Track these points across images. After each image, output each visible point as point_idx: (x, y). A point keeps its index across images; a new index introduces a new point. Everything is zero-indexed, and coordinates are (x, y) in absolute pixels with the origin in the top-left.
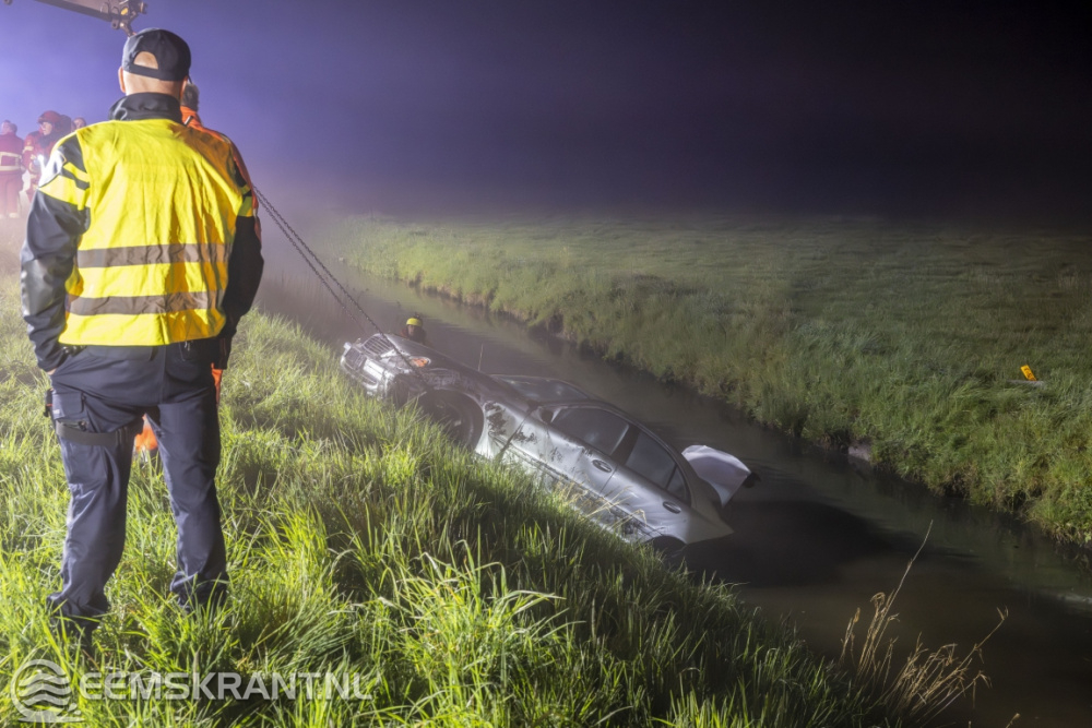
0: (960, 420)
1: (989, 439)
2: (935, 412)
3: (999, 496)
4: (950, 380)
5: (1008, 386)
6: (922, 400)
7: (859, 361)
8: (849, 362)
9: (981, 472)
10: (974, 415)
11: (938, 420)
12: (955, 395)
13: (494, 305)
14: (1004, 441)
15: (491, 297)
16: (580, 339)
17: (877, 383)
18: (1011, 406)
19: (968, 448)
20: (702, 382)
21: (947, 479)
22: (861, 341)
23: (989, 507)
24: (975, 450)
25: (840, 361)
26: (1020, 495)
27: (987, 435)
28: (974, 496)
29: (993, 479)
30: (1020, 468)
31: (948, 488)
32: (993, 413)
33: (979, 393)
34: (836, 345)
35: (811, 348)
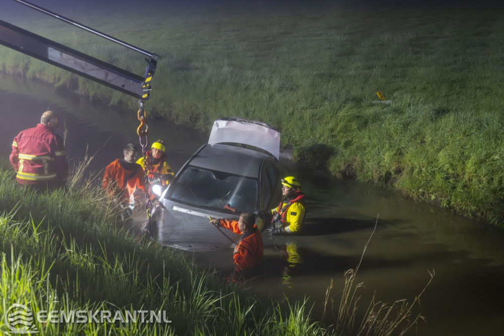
0: (346, 129)
1: (366, 140)
2: (331, 125)
3: (376, 176)
4: (336, 105)
5: (372, 105)
6: (321, 118)
7: (278, 96)
8: (271, 98)
9: (363, 162)
10: (354, 125)
11: (332, 130)
12: (341, 114)
13: (29, 74)
14: (375, 141)
16: (92, 94)
17: (291, 109)
18: (376, 118)
19: (353, 148)
20: (177, 117)
21: (343, 168)
22: (276, 84)
23: (371, 182)
24: (358, 148)
25: (265, 97)
26: (388, 174)
27: (364, 138)
28: (360, 177)
29: (370, 165)
30: (387, 157)
31: (343, 173)
32: (366, 123)
33: (354, 111)
34: (261, 86)
35: (246, 89)
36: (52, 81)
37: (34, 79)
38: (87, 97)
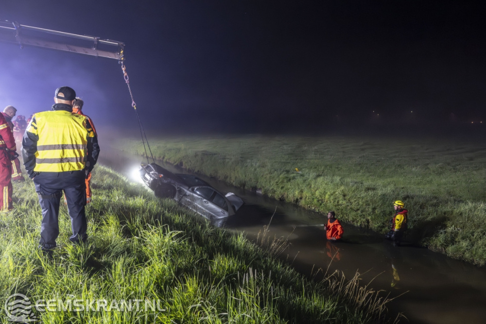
0: (283, 182)
1: (289, 186)
3: (292, 200)
4: (279, 172)
5: (293, 173)
6: (273, 177)
7: (258, 169)
8: (255, 170)
9: (288, 194)
10: (285, 181)
11: (277, 182)
12: (281, 176)
13: (165, 160)
14: (293, 186)
15: (164, 158)
16: (188, 168)
17: (262, 174)
18: (294, 178)
19: (284, 189)
20: (219, 177)
21: (280, 196)
22: (258, 164)
23: (290, 202)
24: (286, 189)
25: (253, 170)
26: (297, 199)
27: (289, 185)
28: (287, 200)
29: (291, 196)
30: (297, 193)
31: (280, 199)
32: (290, 180)
33: (286, 175)
34: (252, 165)
35: (246, 166)
36: (173, 163)
37: (167, 162)
38: (186, 169)
